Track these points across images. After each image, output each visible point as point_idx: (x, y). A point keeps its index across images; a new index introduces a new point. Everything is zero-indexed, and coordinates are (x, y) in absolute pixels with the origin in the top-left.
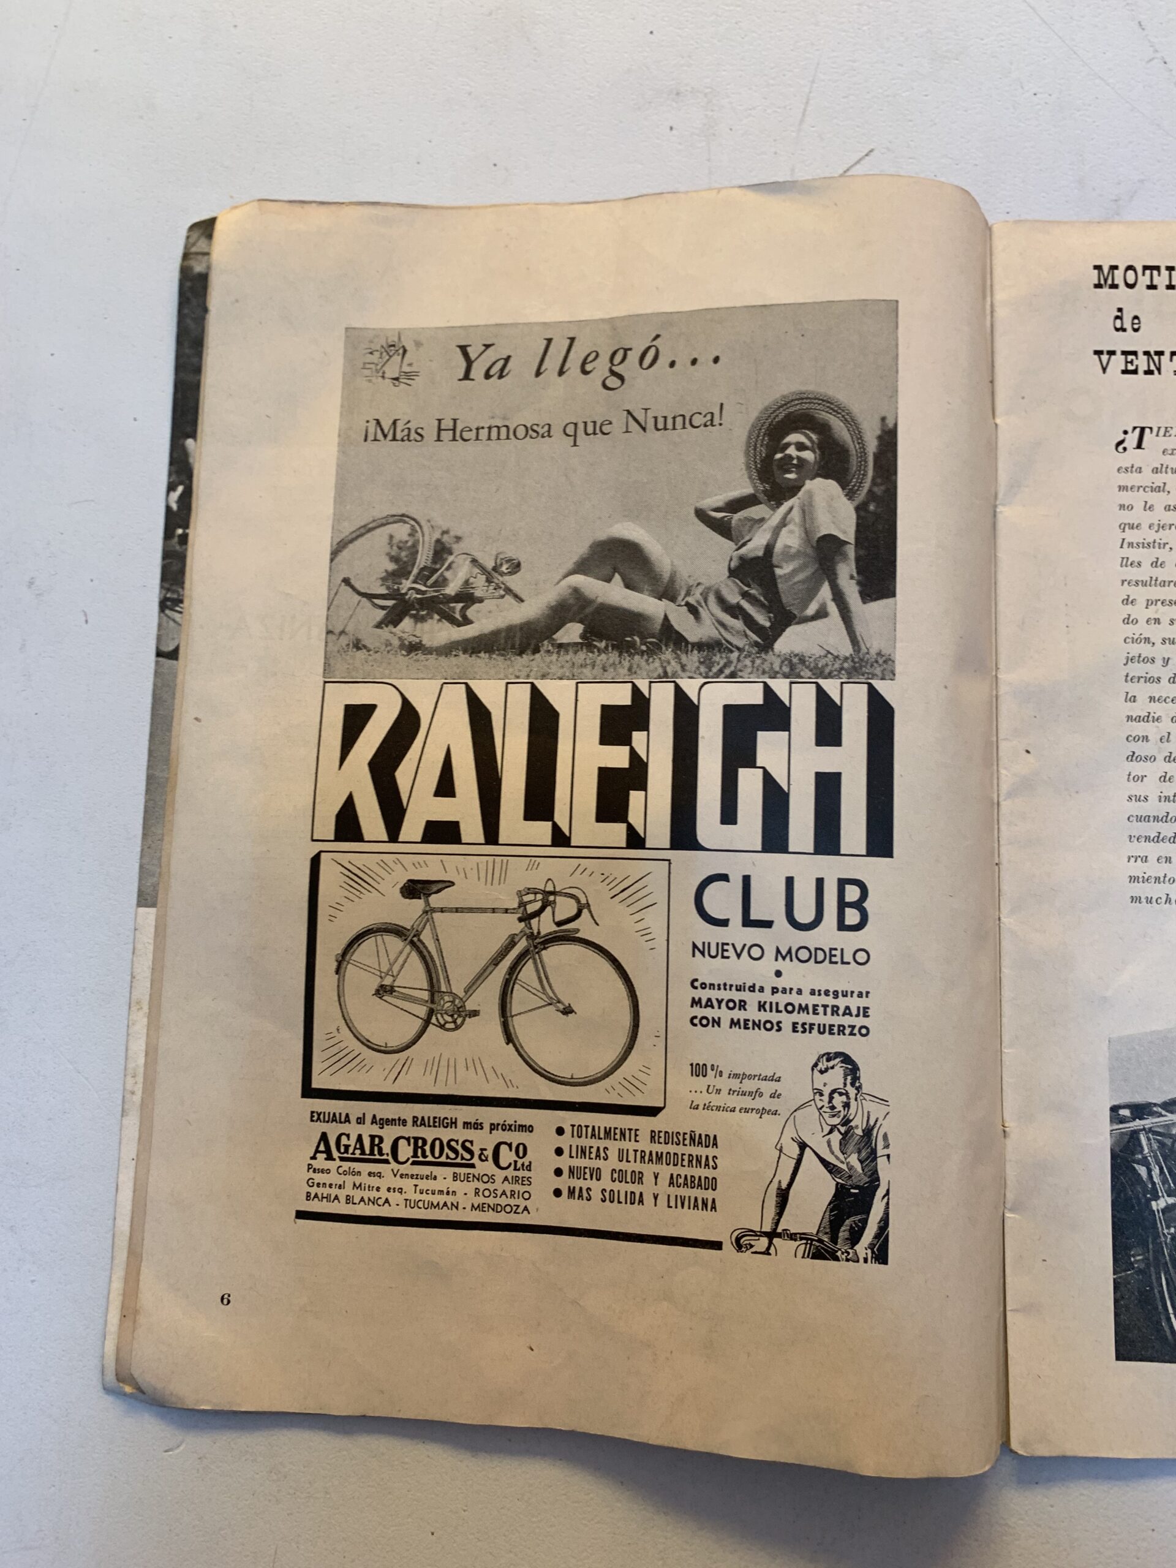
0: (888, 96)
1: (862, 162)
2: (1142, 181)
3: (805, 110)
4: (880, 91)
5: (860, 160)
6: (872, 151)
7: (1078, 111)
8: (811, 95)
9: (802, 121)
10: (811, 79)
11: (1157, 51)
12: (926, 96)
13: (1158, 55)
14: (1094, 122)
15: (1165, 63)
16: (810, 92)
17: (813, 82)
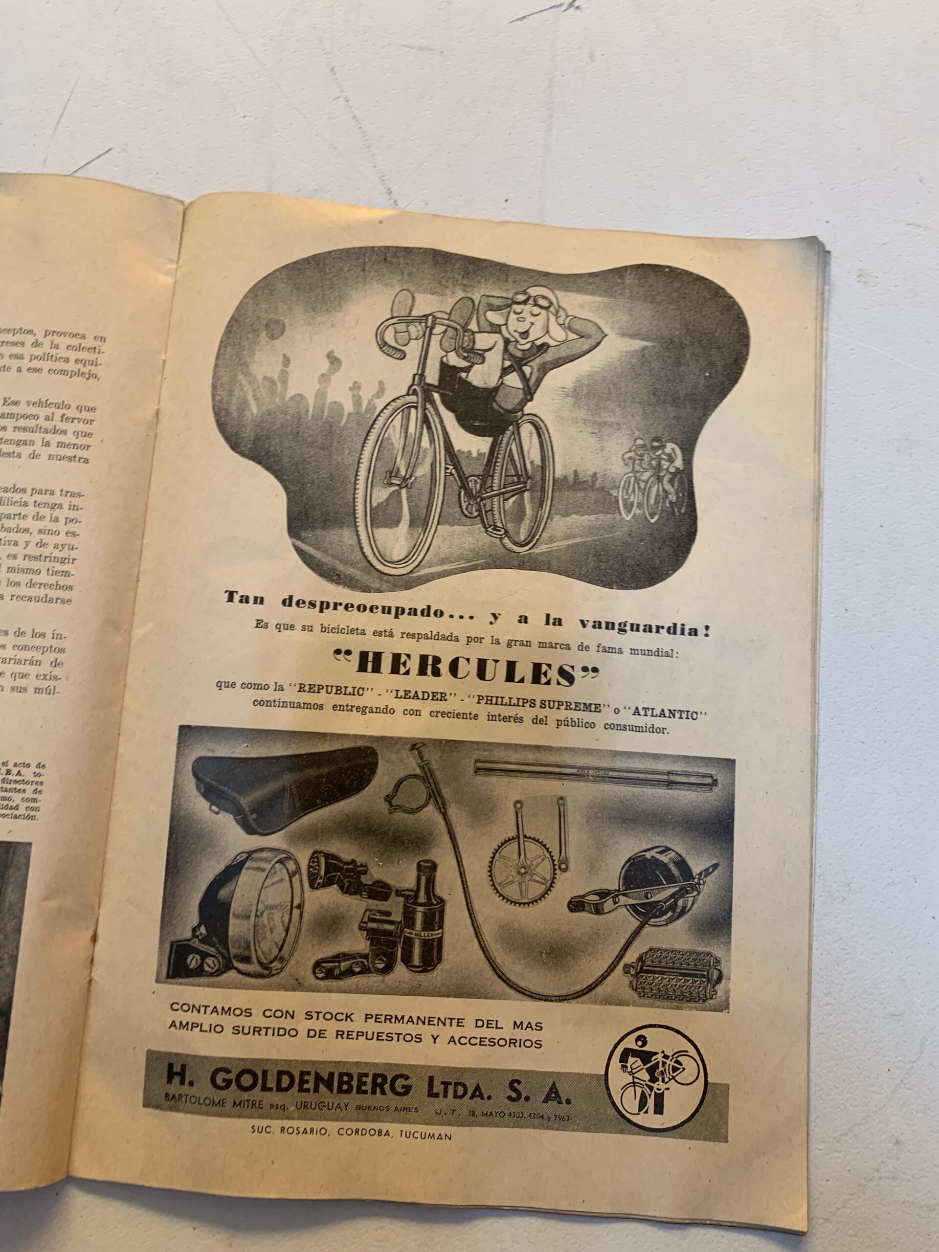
0: (130, 108)
1: (102, 158)
2: (316, 190)
3: (62, 114)
4: (123, 104)
5: (99, 156)
6: (110, 149)
7: (276, 132)
8: (70, 102)
9: (57, 124)
10: (71, 90)
11: (342, 91)
12: (160, 111)
13: (344, 95)
14: (287, 142)
15: (347, 101)
16: (68, 100)
17: (72, 93)
